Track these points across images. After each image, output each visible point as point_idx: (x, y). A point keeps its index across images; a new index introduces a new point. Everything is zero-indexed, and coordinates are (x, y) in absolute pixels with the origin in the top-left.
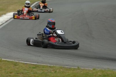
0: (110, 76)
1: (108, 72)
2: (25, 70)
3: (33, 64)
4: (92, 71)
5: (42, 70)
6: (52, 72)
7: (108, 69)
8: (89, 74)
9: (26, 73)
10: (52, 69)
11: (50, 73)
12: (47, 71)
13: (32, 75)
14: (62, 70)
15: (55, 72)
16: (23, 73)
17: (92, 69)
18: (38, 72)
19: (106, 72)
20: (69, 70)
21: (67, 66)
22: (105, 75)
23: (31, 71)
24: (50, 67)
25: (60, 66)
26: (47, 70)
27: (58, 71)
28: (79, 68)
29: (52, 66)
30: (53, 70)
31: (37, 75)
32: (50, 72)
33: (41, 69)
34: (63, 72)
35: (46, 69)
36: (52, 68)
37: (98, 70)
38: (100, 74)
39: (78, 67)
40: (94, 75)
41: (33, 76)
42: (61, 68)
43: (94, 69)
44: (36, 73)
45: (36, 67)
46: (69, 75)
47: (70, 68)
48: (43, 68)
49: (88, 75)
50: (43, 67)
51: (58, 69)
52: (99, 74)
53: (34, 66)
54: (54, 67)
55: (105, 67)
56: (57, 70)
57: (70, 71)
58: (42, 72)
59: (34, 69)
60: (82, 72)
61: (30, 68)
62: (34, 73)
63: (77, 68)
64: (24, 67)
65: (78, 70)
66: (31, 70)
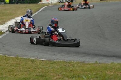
2: (43, 65)
3: (51, 61)
5: (60, 65)
9: (44, 68)
12: (65, 66)
16: (41, 68)
23: (49, 66)
41: (52, 70)
44: (55, 68)
45: (53, 63)
47: (87, 63)
48: (61, 64)
50: (61, 62)
58: (60, 67)
59: (53, 65)
62: (53, 68)
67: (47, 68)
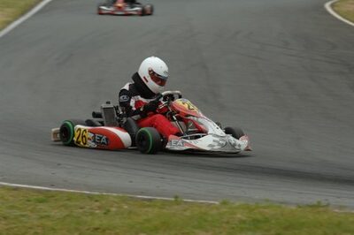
0: (273, 221)
1: (266, 210)
2: (12, 207)
3: (39, 191)
4: (217, 208)
5: (66, 207)
6: (97, 212)
7: (267, 201)
8: (210, 219)
9: (16, 217)
10: (97, 204)
11: (90, 217)
12: (81, 211)
13: (36, 222)
14: (126, 207)
15: (105, 213)
16: (5, 218)
17: (217, 203)
18: (53, 214)
19: (262, 210)
20: (149, 206)
21: (142, 193)
22: (258, 221)
23: (32, 211)
24: (90, 197)
25: (121, 195)
26: (81, 208)
27: (113, 209)
28: (179, 199)
29: (96, 193)
30: (99, 208)
31: (49, 223)
32: (92, 214)
33: (62, 206)
34: (130, 212)
35: (77, 203)
36: (97, 201)
37: (237, 204)
38: (244, 218)
39: (176, 197)
40: (225, 220)
41: (38, 226)
42: (124, 200)
43: (224, 203)
44: (48, 216)
45: (47, 197)
46: (148, 221)
47: (150, 200)
48: (69, 203)
49: (206, 221)
50: (70, 197)
51: (116, 205)
52: (239, 216)
53: (41, 197)
54: (102, 197)
55: (257, 197)
56: (112, 206)
57: (150, 209)
58: (66, 213)
59: (41, 206)
60: (188, 213)
61: (29, 201)
62: (42, 217)
63: (173, 199)
64: (11, 198)
65: (176, 207)
66: (30, 208)
67: (23, 216)
